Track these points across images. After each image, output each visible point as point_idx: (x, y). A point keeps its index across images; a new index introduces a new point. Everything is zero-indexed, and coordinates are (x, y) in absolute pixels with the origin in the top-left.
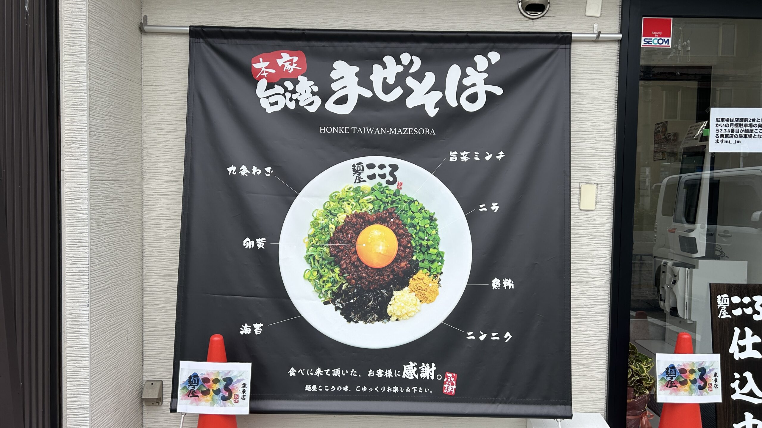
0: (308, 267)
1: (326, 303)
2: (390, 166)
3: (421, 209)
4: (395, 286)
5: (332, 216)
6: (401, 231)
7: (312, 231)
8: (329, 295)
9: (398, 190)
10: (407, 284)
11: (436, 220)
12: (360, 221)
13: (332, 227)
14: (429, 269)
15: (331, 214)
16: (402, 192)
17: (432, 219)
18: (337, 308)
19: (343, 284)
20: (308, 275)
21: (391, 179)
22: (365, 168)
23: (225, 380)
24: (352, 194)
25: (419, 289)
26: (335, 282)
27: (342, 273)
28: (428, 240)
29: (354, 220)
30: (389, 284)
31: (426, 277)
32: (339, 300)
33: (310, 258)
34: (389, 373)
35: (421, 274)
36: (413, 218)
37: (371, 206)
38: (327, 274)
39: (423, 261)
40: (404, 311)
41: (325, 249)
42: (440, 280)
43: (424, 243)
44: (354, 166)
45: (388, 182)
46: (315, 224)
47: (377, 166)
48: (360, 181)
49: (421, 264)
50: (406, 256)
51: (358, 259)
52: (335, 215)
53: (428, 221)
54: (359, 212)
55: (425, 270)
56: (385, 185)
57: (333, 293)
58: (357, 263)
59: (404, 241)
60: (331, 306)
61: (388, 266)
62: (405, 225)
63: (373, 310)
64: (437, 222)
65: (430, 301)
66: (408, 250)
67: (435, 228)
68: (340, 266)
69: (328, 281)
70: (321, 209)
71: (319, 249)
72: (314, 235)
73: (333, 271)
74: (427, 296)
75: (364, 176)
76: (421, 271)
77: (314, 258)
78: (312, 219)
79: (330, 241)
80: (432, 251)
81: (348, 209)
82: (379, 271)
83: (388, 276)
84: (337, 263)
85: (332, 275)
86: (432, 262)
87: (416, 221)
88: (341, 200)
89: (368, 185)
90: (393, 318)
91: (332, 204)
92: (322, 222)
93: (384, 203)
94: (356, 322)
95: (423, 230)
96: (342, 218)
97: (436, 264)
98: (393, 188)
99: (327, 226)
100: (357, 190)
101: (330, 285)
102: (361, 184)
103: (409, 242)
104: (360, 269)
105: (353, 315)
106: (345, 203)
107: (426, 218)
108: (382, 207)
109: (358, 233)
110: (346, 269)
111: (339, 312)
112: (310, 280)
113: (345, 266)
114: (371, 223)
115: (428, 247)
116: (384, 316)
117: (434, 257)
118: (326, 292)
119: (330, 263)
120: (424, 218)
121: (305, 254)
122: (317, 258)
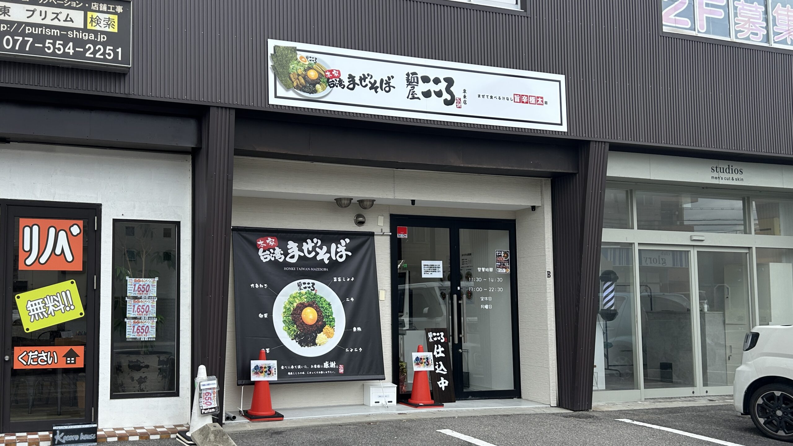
0: (284, 325)
1: (292, 339)
2: (312, 283)
3: (325, 301)
4: (318, 332)
5: (291, 304)
6: (318, 310)
7: (284, 310)
8: (293, 336)
9: (316, 293)
10: (322, 331)
11: (331, 305)
12: (302, 306)
13: (292, 308)
14: (330, 325)
15: (291, 303)
16: (317, 294)
17: (329, 304)
18: (297, 342)
19: (298, 332)
20: (284, 328)
21: (313, 289)
22: (302, 284)
23: (268, 367)
24: (298, 295)
25: (327, 333)
26: (295, 331)
27: (297, 327)
28: (328, 313)
29: (300, 306)
30: (316, 331)
31: (329, 328)
32: (297, 338)
33: (284, 321)
34: (319, 366)
35: (327, 327)
36: (322, 304)
37: (306, 300)
38: (292, 328)
39: (327, 321)
40: (322, 342)
41: (290, 318)
42: (334, 329)
43: (327, 314)
44: (298, 283)
45: (311, 290)
46: (285, 308)
47: (307, 283)
48: (301, 290)
49: (327, 323)
50: (321, 320)
51: (303, 321)
52: (292, 304)
53: (328, 305)
54: (301, 302)
55: (329, 325)
56: (310, 291)
57: (294, 335)
58: (303, 323)
59: (320, 314)
60: (294, 341)
61: (314, 324)
62: (320, 307)
63: (310, 342)
64: (331, 306)
65: (331, 337)
66: (321, 317)
67: (331, 308)
68: (296, 325)
69: (292, 331)
70: (287, 301)
71: (288, 317)
72: (285, 312)
73: (294, 326)
74: (330, 335)
75: (302, 287)
76: (327, 325)
77: (286, 321)
78: (284, 305)
79: (291, 314)
80: (330, 317)
81: (297, 301)
82: (311, 326)
83: (315, 328)
84: (295, 323)
85: (294, 328)
86: (331, 322)
87: (323, 305)
88: (294, 297)
89: (304, 291)
90: (318, 345)
91: (291, 299)
92: (288, 306)
93: (311, 298)
94: (305, 347)
95: (326, 309)
96: (295, 305)
97: (332, 323)
98: (314, 292)
99: (290, 308)
100: (300, 293)
101: (293, 332)
102: (301, 291)
103: (322, 314)
104: (304, 325)
105: (303, 344)
106: (296, 299)
107: (327, 304)
108: (310, 300)
109: (302, 311)
110: (299, 325)
111: (298, 343)
112: (285, 330)
113: (298, 324)
114: (306, 307)
115: (329, 316)
116: (315, 344)
117: (331, 320)
118: (292, 335)
119: (292, 323)
120: (326, 304)
121: (282, 320)
122: (287, 321)
